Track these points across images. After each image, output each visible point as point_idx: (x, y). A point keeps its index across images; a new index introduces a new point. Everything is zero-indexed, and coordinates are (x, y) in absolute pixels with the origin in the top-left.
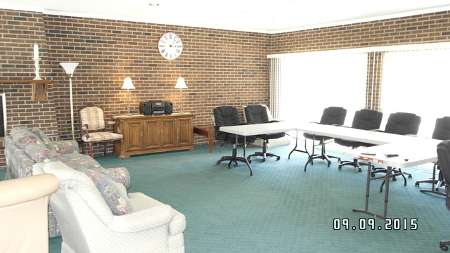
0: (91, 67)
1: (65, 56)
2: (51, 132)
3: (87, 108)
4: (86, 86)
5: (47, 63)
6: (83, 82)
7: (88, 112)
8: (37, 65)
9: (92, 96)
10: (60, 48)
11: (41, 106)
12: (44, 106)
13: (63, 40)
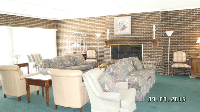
0: (182, 33)
1: (170, 28)
2: (159, 61)
3: (177, 52)
4: (179, 41)
5: (159, 32)
6: (177, 40)
7: (177, 54)
8: (154, 33)
9: (182, 46)
10: (168, 25)
11: (156, 50)
12: (157, 50)
13: (170, 21)
